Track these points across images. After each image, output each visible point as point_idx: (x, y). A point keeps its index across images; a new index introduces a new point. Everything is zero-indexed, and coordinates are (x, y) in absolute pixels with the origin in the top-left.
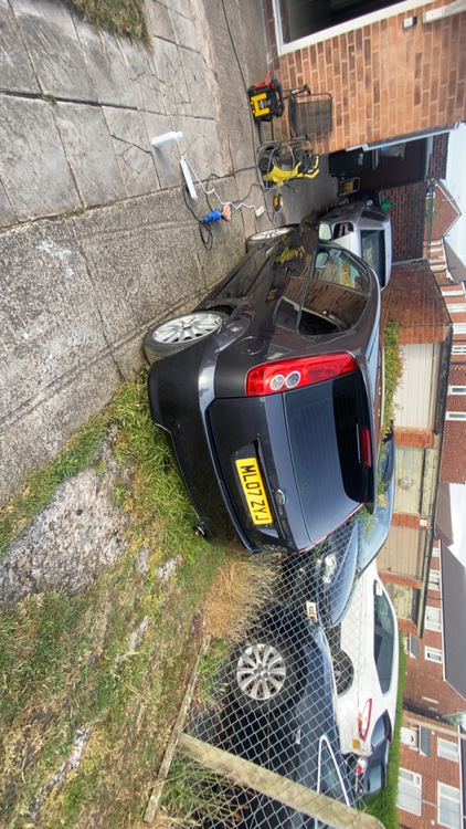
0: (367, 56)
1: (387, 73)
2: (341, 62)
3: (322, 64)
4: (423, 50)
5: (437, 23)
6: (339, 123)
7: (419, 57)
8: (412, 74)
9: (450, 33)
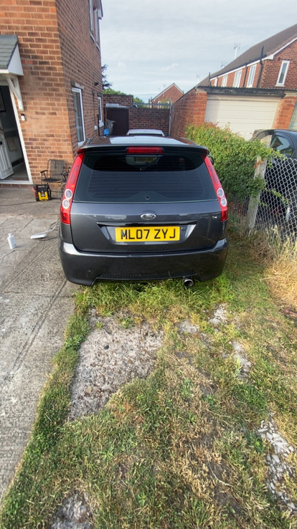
0: (35, 140)
1: (43, 130)
2: (37, 153)
3: (37, 163)
4: (34, 111)
5: (24, 103)
6: (61, 156)
7: (37, 113)
8: (44, 116)
9: (28, 96)
